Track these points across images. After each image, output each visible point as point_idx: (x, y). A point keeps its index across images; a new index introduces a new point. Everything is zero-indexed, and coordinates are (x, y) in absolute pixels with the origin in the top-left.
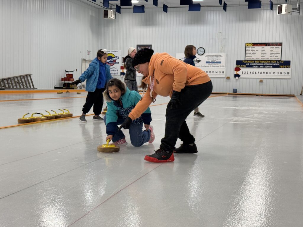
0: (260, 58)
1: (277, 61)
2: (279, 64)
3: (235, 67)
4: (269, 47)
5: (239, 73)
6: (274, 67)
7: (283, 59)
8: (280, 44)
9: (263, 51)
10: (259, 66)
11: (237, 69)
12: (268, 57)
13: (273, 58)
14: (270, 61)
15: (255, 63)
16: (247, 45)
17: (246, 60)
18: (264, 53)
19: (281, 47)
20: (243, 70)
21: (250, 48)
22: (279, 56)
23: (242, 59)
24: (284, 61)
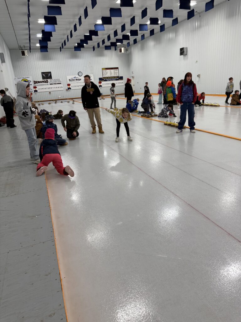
0: (110, 76)
1: (117, 77)
2: (118, 79)
3: (99, 81)
4: (113, 70)
5: (101, 84)
6: (116, 80)
7: (120, 76)
8: (117, 68)
9: (110, 72)
10: (110, 80)
11: (100, 83)
12: (113, 75)
13: (116, 76)
14: (114, 77)
15: (107, 79)
16: (103, 69)
17: (103, 77)
18: (111, 73)
19: (118, 70)
20: (103, 83)
21: (104, 71)
22: (118, 74)
23: (102, 77)
24: (120, 77)
